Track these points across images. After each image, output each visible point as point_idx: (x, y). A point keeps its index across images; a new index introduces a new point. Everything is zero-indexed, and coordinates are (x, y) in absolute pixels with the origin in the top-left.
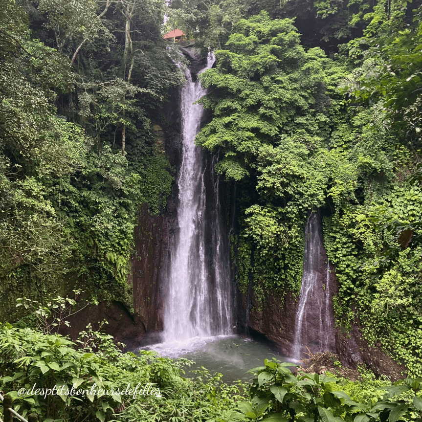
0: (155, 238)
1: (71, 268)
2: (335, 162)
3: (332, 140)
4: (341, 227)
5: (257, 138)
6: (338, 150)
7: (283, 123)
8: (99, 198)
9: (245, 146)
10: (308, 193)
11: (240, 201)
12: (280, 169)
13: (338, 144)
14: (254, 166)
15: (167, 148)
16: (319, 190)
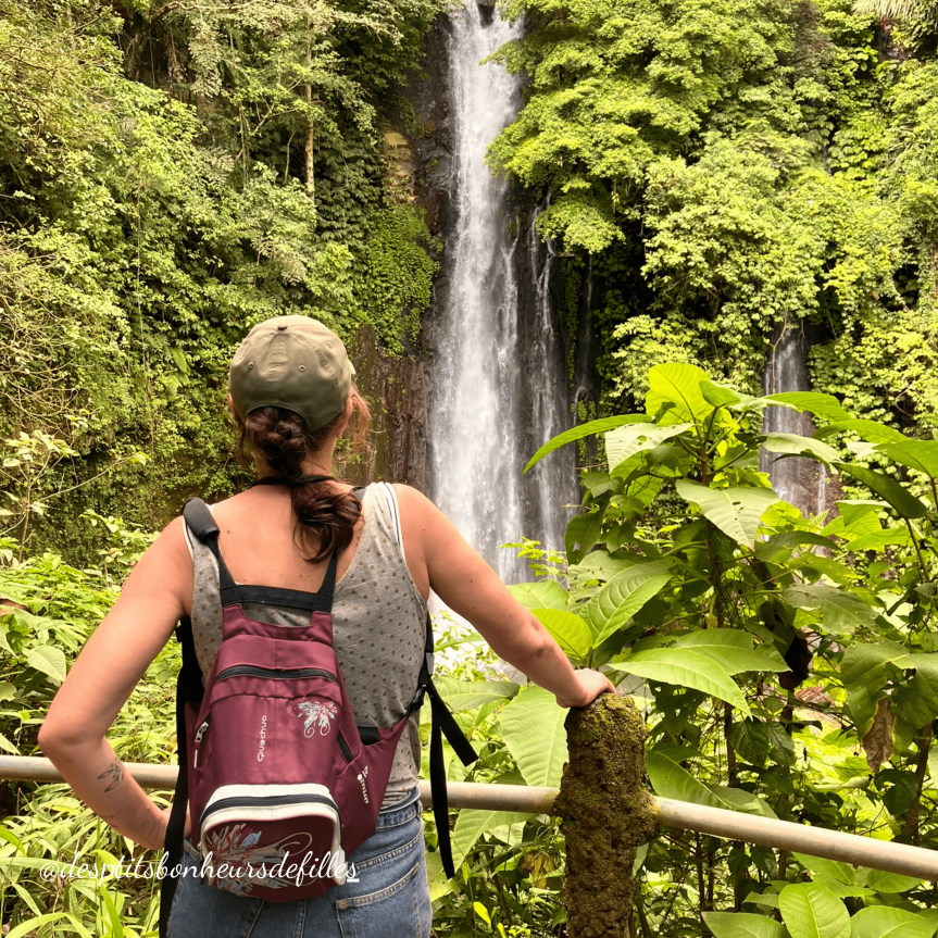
0: (392, 412)
1: (185, 475)
2: (845, 201)
3: (834, 151)
4: (858, 370)
5: (645, 140)
6: (853, 173)
7: (710, 101)
8: (248, 300)
9: (612, 160)
10: (776, 279)
11: (601, 316)
12: (701, 219)
13: (852, 159)
14: (636, 214)
15: (419, 190)
16: (804, 271)
